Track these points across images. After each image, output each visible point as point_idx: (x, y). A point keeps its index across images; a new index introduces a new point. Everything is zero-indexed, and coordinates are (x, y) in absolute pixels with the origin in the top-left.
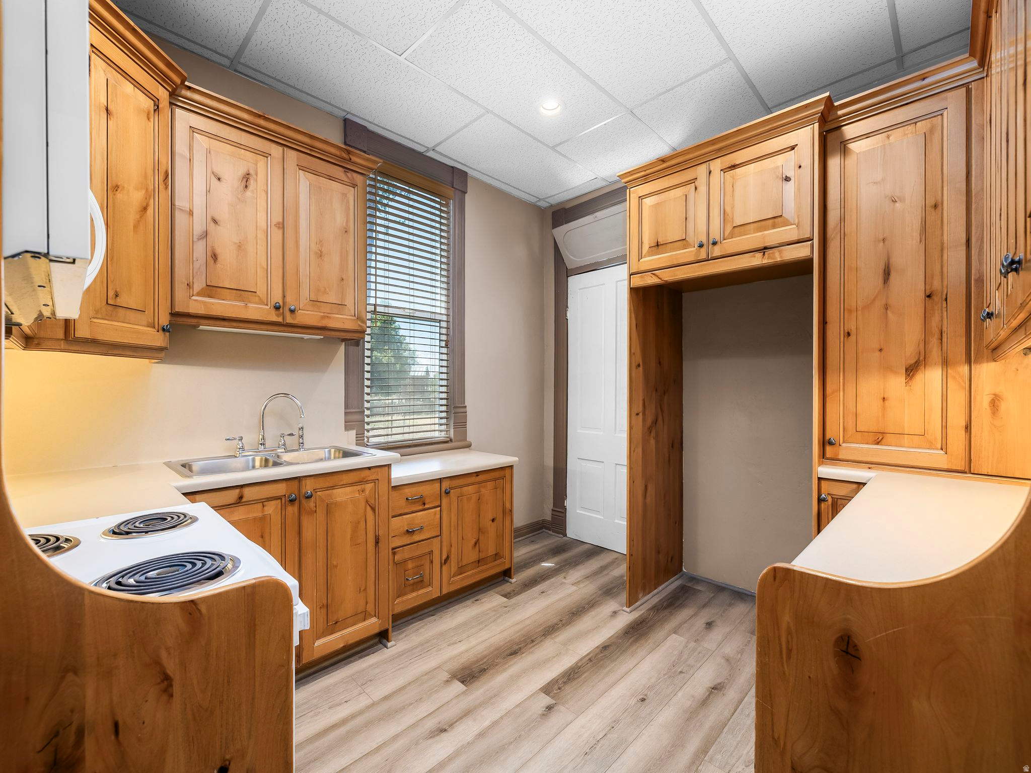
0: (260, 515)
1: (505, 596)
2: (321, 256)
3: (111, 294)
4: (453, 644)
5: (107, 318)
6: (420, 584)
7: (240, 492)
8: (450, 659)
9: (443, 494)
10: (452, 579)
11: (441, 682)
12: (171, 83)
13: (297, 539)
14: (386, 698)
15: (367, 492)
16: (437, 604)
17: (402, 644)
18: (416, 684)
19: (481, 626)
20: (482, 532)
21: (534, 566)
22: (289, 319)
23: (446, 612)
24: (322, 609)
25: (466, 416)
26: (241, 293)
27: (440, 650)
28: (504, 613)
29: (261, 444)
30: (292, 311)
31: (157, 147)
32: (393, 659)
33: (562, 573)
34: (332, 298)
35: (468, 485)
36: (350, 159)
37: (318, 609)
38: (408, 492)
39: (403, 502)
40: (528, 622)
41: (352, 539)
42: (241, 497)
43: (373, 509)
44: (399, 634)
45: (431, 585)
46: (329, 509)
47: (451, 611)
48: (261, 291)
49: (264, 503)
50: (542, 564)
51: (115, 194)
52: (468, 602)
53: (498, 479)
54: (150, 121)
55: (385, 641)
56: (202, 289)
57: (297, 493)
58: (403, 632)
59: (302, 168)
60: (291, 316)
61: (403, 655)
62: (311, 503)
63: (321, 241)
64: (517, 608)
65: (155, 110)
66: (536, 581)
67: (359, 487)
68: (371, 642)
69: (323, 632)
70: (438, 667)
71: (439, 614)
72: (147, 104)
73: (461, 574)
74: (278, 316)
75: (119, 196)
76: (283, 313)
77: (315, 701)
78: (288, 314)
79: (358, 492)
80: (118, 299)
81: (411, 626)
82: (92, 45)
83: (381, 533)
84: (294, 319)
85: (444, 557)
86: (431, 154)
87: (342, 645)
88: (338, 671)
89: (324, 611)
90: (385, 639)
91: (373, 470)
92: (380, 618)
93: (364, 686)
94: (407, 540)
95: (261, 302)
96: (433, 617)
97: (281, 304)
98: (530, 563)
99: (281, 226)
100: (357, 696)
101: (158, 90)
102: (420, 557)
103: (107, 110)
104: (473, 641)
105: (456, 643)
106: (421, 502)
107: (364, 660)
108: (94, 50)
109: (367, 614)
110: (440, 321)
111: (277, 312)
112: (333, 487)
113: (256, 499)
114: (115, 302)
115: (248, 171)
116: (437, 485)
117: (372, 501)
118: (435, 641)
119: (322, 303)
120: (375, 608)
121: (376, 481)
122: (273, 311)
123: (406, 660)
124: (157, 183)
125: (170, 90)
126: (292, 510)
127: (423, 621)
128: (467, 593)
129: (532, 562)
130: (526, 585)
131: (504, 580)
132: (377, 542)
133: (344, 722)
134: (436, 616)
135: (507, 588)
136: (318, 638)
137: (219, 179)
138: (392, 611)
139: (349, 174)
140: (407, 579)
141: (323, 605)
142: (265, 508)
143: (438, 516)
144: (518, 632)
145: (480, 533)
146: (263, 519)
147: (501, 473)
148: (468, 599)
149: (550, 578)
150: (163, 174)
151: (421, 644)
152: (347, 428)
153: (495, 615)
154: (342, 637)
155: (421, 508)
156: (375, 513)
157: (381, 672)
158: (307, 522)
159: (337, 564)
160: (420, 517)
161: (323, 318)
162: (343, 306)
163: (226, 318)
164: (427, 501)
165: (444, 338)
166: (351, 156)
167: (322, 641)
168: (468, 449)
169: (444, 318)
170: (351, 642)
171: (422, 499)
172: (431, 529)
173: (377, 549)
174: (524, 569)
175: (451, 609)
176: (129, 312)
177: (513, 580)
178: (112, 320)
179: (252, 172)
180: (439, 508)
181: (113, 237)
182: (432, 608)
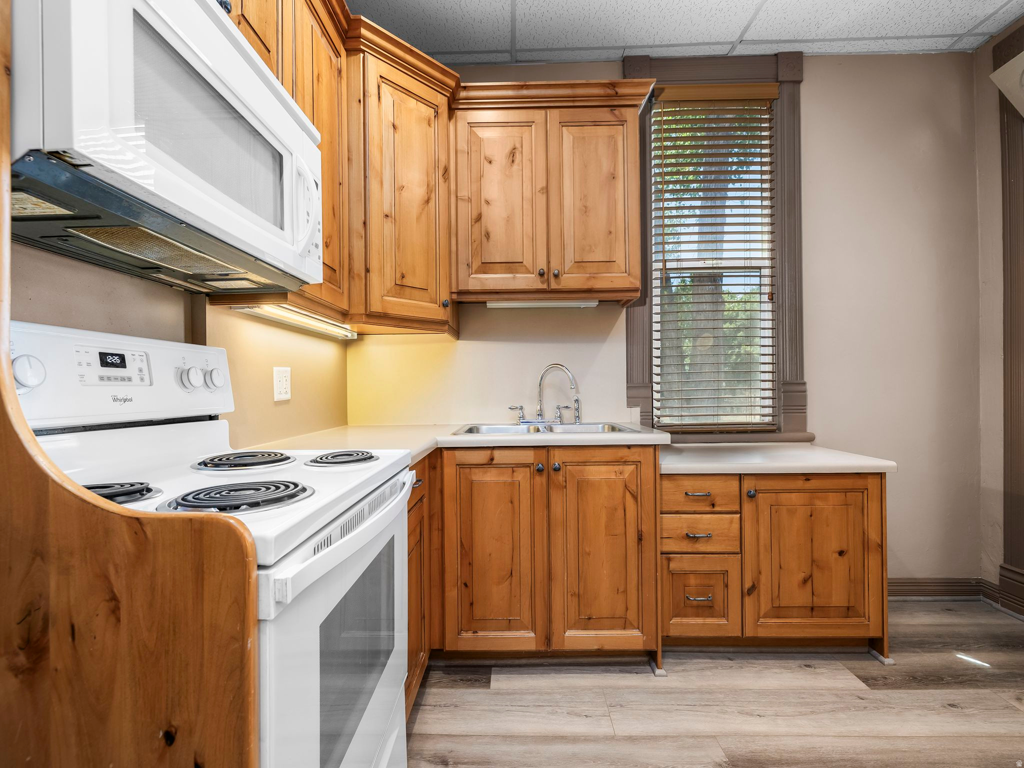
0: (509, 480)
1: (865, 680)
2: (586, 212)
3: (398, 275)
4: (747, 714)
5: (396, 296)
6: (707, 609)
7: (491, 454)
8: (736, 734)
9: (745, 497)
10: (762, 620)
11: (710, 760)
12: (448, 88)
13: (546, 512)
14: (631, 739)
15: (626, 476)
16: (738, 646)
17: (675, 678)
18: (675, 744)
19: (803, 709)
20: (818, 566)
21: (941, 652)
22: (554, 285)
23: (750, 663)
24: (573, 597)
25: (805, 397)
26: (511, 266)
27: (725, 713)
28: (855, 707)
29: (539, 415)
30: (556, 276)
31: (437, 147)
32: (656, 692)
33: (1012, 687)
34: (599, 256)
35: (790, 491)
36: (617, 93)
37: (569, 597)
38: (688, 485)
39: (681, 497)
40: (903, 745)
41: (607, 527)
42: (492, 459)
43: (635, 498)
44: (677, 664)
45: (726, 616)
46: (582, 486)
47: (760, 664)
48: (528, 262)
49: (514, 468)
50: (959, 656)
51: (400, 193)
52: (793, 663)
53: (853, 490)
54: (431, 127)
55: (654, 664)
56: (479, 267)
57: (544, 464)
58: (682, 664)
59: (563, 124)
60: (555, 282)
61: (671, 693)
62: (560, 477)
63: (585, 196)
64: (885, 710)
65: (435, 116)
66: (942, 679)
67: (616, 468)
68: (639, 659)
69: (575, 624)
70: (714, 737)
71: (739, 661)
72: (428, 113)
73: (778, 617)
74: (543, 283)
75: (405, 193)
76: (548, 279)
77: (559, 697)
78: (552, 280)
79: (614, 473)
80: (404, 280)
81: (695, 661)
82: (381, 76)
83: (645, 528)
84: (559, 284)
85: (748, 585)
86: (741, 51)
87: (596, 647)
88: (592, 675)
89: (575, 600)
90: (655, 662)
91: (633, 450)
92: (644, 633)
93: (612, 709)
94: (685, 546)
95: (529, 272)
96: (730, 662)
97: (546, 270)
98: (934, 643)
99: (545, 191)
100: (600, 716)
101: (437, 97)
102: (709, 574)
103: (394, 126)
104: (781, 727)
105: (752, 715)
106: (710, 503)
107: (624, 677)
108: (383, 80)
109: (628, 622)
110: (760, 268)
111: (542, 279)
112: (585, 463)
113: (507, 462)
114: (402, 282)
115: (515, 145)
116: (735, 484)
117: (633, 488)
118: (720, 696)
119: (587, 263)
120: (639, 619)
121: (637, 463)
122: (538, 279)
123: (673, 702)
124: (437, 178)
125: (449, 95)
126: (540, 480)
127: (714, 661)
128: (794, 650)
129: (940, 643)
130: (915, 678)
131: (869, 652)
132: (640, 539)
133: (574, 739)
134: (735, 662)
135: (871, 667)
136: (570, 628)
137: (490, 162)
138: (662, 632)
139: (616, 112)
140: (687, 597)
141: (575, 593)
142: (514, 473)
143: (736, 526)
144: (875, 752)
145: (814, 567)
146: (512, 484)
147: (859, 483)
148: (794, 658)
149: (978, 687)
150: (442, 170)
151: (700, 691)
152: (630, 405)
153: (834, 703)
154: (596, 638)
155: (708, 509)
156: (637, 501)
157: (637, 701)
158: (556, 498)
159: (590, 551)
160: (706, 522)
161: (589, 279)
162: (611, 263)
163: (498, 291)
164: (718, 501)
165: (767, 289)
166: (617, 89)
167: (574, 633)
168: (809, 444)
169: (767, 263)
170: (607, 647)
171: (709, 497)
172: (724, 540)
173: (640, 546)
174: (918, 650)
175: (761, 662)
176: (414, 291)
177: (888, 661)
178: (401, 298)
179: (518, 146)
180: (738, 516)
181: (399, 229)
182: (731, 649)
